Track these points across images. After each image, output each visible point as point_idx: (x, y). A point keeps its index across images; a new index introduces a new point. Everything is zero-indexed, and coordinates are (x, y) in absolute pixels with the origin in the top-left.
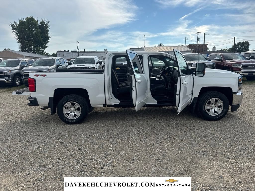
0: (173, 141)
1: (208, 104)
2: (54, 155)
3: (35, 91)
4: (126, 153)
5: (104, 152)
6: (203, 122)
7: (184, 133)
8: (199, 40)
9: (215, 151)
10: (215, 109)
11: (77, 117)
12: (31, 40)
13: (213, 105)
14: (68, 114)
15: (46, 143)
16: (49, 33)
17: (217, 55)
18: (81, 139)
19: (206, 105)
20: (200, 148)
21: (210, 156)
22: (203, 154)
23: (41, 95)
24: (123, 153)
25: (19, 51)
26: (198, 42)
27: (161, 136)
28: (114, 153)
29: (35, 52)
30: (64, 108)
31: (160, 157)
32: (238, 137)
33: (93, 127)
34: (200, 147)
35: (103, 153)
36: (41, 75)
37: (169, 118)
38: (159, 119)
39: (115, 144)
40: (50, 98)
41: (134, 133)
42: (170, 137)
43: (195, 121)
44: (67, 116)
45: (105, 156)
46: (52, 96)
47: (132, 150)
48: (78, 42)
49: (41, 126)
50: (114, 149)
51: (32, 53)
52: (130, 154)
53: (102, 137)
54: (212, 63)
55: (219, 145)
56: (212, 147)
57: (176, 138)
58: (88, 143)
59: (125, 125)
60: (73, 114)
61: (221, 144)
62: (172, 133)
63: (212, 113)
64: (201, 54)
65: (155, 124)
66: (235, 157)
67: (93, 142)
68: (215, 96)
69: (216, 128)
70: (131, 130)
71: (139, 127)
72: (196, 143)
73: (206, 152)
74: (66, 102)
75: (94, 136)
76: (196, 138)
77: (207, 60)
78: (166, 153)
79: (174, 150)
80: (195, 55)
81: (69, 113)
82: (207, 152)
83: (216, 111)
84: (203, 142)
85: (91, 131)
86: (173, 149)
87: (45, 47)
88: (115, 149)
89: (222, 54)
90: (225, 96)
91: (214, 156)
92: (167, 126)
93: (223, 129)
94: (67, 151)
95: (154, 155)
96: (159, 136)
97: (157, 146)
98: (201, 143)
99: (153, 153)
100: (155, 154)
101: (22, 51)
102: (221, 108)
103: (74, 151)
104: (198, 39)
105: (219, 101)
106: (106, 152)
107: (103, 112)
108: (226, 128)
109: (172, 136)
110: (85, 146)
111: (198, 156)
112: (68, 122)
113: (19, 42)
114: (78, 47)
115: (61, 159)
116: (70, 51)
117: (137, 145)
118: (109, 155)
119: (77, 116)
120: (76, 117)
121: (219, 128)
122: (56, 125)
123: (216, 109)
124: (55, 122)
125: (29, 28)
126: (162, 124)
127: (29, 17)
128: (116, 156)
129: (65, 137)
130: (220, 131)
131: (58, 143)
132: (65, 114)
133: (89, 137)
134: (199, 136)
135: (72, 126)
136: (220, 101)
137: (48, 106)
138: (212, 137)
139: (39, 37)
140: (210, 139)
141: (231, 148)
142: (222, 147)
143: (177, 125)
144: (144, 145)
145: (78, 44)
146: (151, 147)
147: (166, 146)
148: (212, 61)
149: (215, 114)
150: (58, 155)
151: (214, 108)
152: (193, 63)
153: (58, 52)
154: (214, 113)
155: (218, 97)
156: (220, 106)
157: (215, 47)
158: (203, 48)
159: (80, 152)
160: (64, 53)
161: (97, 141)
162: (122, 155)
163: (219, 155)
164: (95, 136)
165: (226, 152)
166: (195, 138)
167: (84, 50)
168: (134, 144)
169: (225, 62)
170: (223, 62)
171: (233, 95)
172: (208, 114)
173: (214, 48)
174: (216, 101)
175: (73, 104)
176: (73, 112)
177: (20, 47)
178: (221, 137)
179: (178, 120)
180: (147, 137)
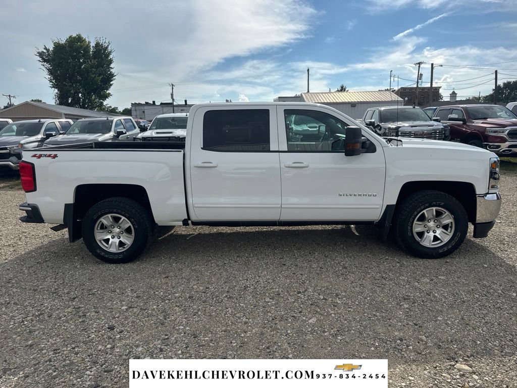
0: (329, 310)
1: (418, 220)
2: (48, 342)
3: (35, 190)
4: (212, 340)
5: (163, 336)
6: (407, 262)
7: (360, 288)
8: (420, 79)
9: (424, 338)
10: (435, 233)
11: (127, 247)
12: (77, 81)
13: (431, 224)
14: (107, 241)
15: (43, 310)
16: (112, 66)
17: (453, 109)
18: (121, 301)
19: (415, 222)
20: (389, 328)
21: (411, 351)
22: (393, 345)
23: (48, 199)
24: (206, 339)
25: (54, 104)
26: (420, 83)
27: (305, 295)
28: (184, 339)
29: (86, 106)
30: (98, 227)
31: (290, 351)
32: (484, 301)
33: (159, 271)
34: (390, 325)
35: (159, 340)
36: (45, 156)
37: (332, 251)
38: (310, 253)
39: (195, 315)
40: (66, 205)
41: (246, 287)
42: (326, 299)
43: (390, 258)
44: (103, 246)
45: (162, 347)
46: (71, 200)
47: (229, 332)
48: (172, 85)
49: (48, 266)
50: (188, 328)
51: (81, 108)
52: (221, 343)
53: (170, 296)
54: (442, 127)
55: (436, 321)
56: (419, 327)
57: (339, 302)
58: (135, 310)
59: (230, 266)
60: (117, 241)
61: (441, 319)
62: (331, 290)
63: (427, 242)
64: (418, 107)
65: (297, 266)
66: (472, 355)
67: (145, 310)
68: (434, 203)
69: (434, 278)
70: (241, 279)
71: (260, 272)
72: (384, 314)
73: (401, 340)
74: (100, 214)
75: (154, 292)
76: (385, 301)
77: (431, 120)
78: (305, 341)
79: (326, 334)
80: (407, 110)
81: (109, 239)
82: (405, 340)
83: (439, 237)
84: (400, 314)
85: (151, 280)
86: (324, 332)
87: (106, 96)
88: (191, 328)
89: (466, 107)
90: (457, 201)
91: (420, 354)
92: (324, 270)
93: (451, 279)
94: (82, 330)
95: (276, 347)
96: (299, 295)
97: (289, 323)
98: (393, 316)
99: (274, 341)
100: (279, 344)
101: (61, 104)
102: (449, 229)
103: (95, 331)
104: (420, 76)
105: (444, 215)
106: (166, 337)
107: (192, 234)
108: (458, 278)
109: (329, 296)
110: (126, 318)
111: (382, 350)
112: (106, 258)
113: (54, 86)
114: (172, 95)
115: (59, 353)
116: (158, 103)
117: (244, 320)
118: (171, 345)
119: (126, 245)
120: (124, 248)
121: (442, 278)
122: (82, 264)
123: (439, 233)
124: (82, 258)
125: (74, 58)
126: (314, 266)
127: (74, 35)
128: (186, 348)
129: (90, 294)
130: (443, 286)
131: (69, 310)
132: (100, 241)
133: (141, 295)
134: (392, 296)
135: (113, 266)
136: (447, 213)
137: (63, 223)
138: (423, 301)
139: (93, 76)
140: (416, 304)
141: (464, 331)
142: (442, 327)
143: (346, 268)
144: (259, 320)
145: (173, 89)
146: (276, 324)
147: (310, 321)
148: (441, 123)
149: (437, 244)
150: (59, 340)
151: (433, 229)
152: (400, 127)
153: (134, 105)
154: (433, 241)
155: (442, 204)
156: (448, 225)
157: (456, 92)
158: (429, 95)
159: (109, 334)
160: (146, 107)
161: (155, 307)
162: (201, 346)
163: (433, 351)
164: (156, 293)
165: (452, 341)
166: (382, 302)
167: (186, 101)
168: (238, 315)
169: (470, 124)
170: (468, 124)
171: (478, 199)
172: (418, 243)
173: (454, 95)
174: (439, 214)
175: (116, 220)
176: (116, 238)
177: (55, 96)
178: (444, 300)
179: (350, 255)
180: (273, 298)
